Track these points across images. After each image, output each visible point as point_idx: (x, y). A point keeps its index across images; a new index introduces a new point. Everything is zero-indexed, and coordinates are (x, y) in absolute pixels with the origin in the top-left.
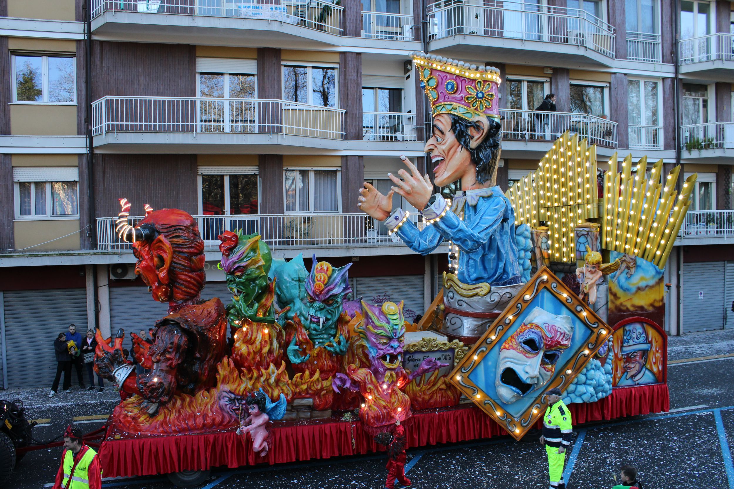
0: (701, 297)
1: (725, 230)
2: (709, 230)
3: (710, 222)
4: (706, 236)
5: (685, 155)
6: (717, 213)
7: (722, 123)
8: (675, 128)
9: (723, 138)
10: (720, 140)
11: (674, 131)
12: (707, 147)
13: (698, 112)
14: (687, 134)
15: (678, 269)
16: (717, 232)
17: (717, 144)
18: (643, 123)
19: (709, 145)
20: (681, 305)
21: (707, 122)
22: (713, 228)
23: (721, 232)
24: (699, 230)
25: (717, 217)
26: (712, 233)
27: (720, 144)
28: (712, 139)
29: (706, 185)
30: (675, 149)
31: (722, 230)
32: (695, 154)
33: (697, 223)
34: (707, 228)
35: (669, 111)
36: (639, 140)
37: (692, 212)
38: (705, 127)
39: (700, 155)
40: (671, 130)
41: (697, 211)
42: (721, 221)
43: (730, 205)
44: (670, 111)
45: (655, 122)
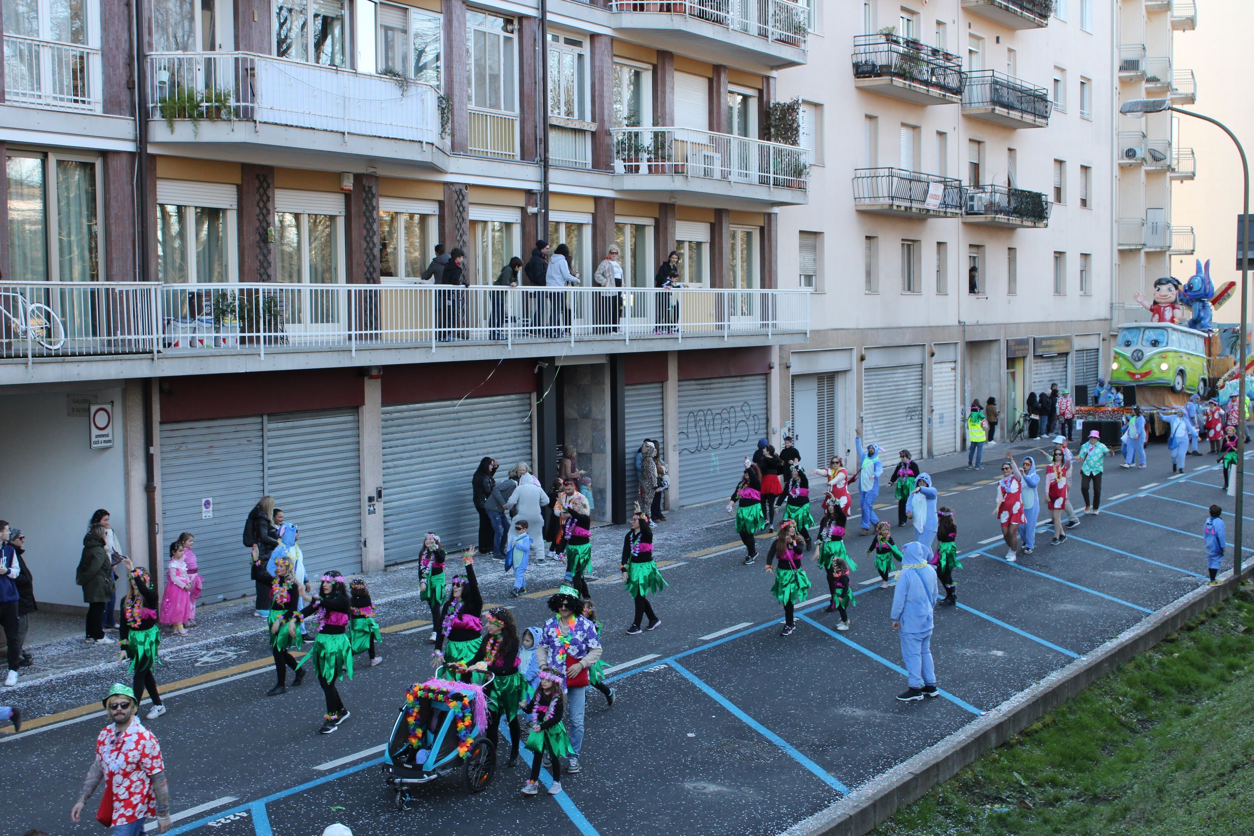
0: (207, 513)
1: (262, 334)
2: (222, 335)
3: (224, 313)
4: (214, 351)
5: (159, 132)
6: (241, 291)
7: (250, 55)
8: (131, 57)
9: (253, 95)
10: (244, 101)
11: (130, 65)
12: (214, 114)
13: (192, 19)
14: (164, 76)
15: (149, 442)
16: (243, 340)
17: (237, 109)
18: (46, 33)
19: (218, 109)
20: (159, 538)
21: (213, 48)
22: (233, 329)
23: (251, 339)
24: (198, 335)
25: (241, 300)
26: (230, 342)
27: (246, 108)
28: (227, 96)
29: (212, 214)
30: (133, 114)
31: (255, 334)
32: (184, 132)
33: (193, 316)
34: (217, 330)
35: (115, 8)
36: (36, 81)
37: (179, 286)
38: (209, 63)
39: (196, 134)
40: (121, 59)
41: (193, 285)
42: (250, 311)
43: (271, 271)
44: (118, 8)
45: (78, 35)
